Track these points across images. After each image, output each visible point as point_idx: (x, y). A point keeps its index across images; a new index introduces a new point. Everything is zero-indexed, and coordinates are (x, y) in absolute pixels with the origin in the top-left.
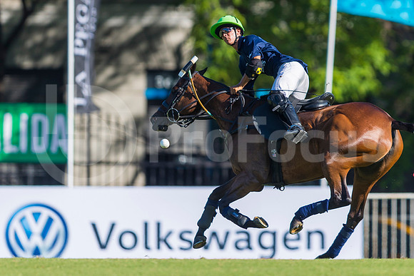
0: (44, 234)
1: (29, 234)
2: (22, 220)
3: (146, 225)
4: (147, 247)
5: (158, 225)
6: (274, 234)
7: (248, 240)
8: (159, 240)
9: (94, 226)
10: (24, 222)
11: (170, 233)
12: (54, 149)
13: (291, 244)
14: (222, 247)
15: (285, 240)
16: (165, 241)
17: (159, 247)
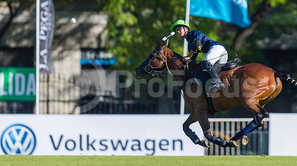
0: (22, 142)
1: (14, 142)
2: (10, 133)
3: (81, 136)
4: (81, 149)
5: (88, 136)
6: (154, 142)
7: (139, 145)
8: (88, 145)
9: (51, 137)
10: (11, 135)
11: (94, 141)
12: (28, 93)
13: (163, 147)
14: (124, 149)
15: (160, 145)
16: (92, 146)
17: (88, 149)
